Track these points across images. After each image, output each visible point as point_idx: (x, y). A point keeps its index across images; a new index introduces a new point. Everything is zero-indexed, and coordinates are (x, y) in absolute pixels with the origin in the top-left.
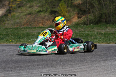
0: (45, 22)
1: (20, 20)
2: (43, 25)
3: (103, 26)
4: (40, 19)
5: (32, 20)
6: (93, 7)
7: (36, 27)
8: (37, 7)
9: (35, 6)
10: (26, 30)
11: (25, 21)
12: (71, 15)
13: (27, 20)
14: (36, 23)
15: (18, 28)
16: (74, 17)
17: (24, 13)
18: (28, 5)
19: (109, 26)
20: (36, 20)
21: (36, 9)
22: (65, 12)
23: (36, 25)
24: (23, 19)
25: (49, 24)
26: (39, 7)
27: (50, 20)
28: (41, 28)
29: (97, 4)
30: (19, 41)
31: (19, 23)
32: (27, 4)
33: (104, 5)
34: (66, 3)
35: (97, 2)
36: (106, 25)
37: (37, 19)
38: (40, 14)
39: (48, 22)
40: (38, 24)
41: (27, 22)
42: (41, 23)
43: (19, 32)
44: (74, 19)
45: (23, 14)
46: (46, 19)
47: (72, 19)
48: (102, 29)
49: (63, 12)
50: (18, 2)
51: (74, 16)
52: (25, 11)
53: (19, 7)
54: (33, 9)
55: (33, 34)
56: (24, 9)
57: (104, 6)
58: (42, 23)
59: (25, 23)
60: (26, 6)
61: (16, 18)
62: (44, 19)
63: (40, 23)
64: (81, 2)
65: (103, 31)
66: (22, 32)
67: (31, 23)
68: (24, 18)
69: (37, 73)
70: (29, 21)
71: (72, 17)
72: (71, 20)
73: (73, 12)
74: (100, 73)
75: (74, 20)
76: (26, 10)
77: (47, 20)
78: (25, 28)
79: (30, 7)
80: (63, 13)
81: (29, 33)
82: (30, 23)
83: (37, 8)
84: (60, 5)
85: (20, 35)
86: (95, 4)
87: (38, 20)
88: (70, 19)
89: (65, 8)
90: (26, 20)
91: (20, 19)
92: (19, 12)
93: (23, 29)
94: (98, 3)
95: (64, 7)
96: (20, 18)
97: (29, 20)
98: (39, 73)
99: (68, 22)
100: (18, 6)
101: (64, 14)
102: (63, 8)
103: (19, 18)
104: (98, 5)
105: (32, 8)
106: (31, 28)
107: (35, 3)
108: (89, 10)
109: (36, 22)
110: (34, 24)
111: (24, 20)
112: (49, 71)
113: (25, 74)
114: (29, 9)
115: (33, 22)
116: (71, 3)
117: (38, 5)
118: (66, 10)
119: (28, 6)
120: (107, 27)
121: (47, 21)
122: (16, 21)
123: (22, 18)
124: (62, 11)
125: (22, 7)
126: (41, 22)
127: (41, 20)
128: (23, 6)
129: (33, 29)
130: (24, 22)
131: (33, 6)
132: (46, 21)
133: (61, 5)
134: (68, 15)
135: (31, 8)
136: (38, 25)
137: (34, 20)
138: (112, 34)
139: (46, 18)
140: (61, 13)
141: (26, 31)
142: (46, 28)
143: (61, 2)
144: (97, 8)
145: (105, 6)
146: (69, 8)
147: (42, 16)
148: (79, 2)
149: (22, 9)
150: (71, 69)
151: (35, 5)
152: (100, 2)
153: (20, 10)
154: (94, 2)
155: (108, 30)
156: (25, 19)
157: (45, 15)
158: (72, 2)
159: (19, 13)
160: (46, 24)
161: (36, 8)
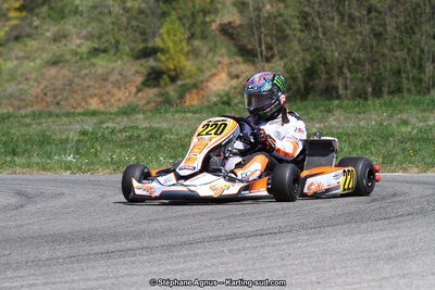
0: (109, 93)
1: (20, 87)
2: (102, 102)
3: (315, 108)
4: (92, 83)
5: (64, 85)
6: (283, 37)
7: (74, 113)
8: (80, 38)
9: (74, 37)
10: (39, 124)
11: (39, 90)
12: (204, 68)
13: (46, 87)
14: (75, 96)
15: (8, 117)
16: (215, 75)
17: (34, 60)
18: (48, 30)
19: (339, 107)
20: (78, 85)
21: (79, 46)
22: (183, 58)
23: (79, 104)
24: (31, 82)
25: (123, 98)
26: (89, 37)
27: (128, 86)
28: (94, 113)
29: (298, 27)
30: (12, 162)
31: (16, 98)
32: (45, 27)
33: (320, 30)
34: (187, 25)
35: (297, 21)
36: (327, 102)
37: (80, 82)
38: (94, 65)
39: (120, 94)
40: (84, 99)
41: (46, 94)
42: (95, 95)
43: (13, 131)
44: (216, 80)
45: (32, 64)
46: (112, 83)
47: (207, 81)
48: (312, 119)
49: (176, 58)
50: (14, 22)
51: (214, 70)
52: (37, 55)
53: (17, 38)
54: (66, 45)
55: (64, 137)
56: (33, 44)
57: (320, 35)
58: (100, 97)
59: (37, 97)
60: (42, 34)
61: (8, 81)
62: (106, 83)
63: (91, 97)
64: (238, 22)
65: (317, 125)
66: (24, 130)
67: (59, 98)
68: (36, 80)
69: (66, 282)
70: (54, 89)
71: (207, 74)
72: (205, 84)
73: (210, 56)
74: (293, 281)
75: (215, 85)
76: (43, 50)
77: (117, 85)
78: (34, 115)
79: (55, 39)
80: (173, 60)
81: (48, 133)
82: (55, 97)
83: (82, 41)
84: (163, 30)
85: (17, 141)
86: (290, 28)
87: (86, 84)
88: (202, 82)
89: (181, 41)
90: (42, 86)
91: (19, 83)
92: (18, 58)
93: (28, 120)
94: (300, 23)
95: (176, 39)
96: (19, 78)
97: (53, 84)
98: (73, 281)
99: (195, 91)
100: (14, 33)
101: (179, 62)
102: (175, 42)
103: (15, 79)
104: (302, 31)
105: (64, 41)
106: (57, 116)
107: (75, 26)
108: (270, 48)
109: (76, 92)
110: (72, 101)
111: (36, 84)
112: (111, 275)
113: (22, 286)
114: (54, 47)
115: (65, 95)
116: (204, 23)
117: (84, 33)
118: (186, 49)
119: (48, 34)
120: (329, 111)
121: (119, 88)
122: (5, 91)
123: (27, 79)
124: (172, 51)
125: (26, 39)
126: (96, 91)
127: (97, 86)
128: (29, 36)
129: (65, 119)
130: (35, 93)
131: (65, 36)
132: (115, 91)
133: (168, 33)
134: (194, 68)
135: (60, 42)
136: (83, 104)
137: (70, 85)
138: (349, 135)
139: (114, 77)
140: (167, 59)
141: (39, 128)
142: (111, 114)
143: (168, 19)
144: (296, 43)
145: (324, 34)
146: (197, 43)
147: (100, 71)
148: (231, 20)
149: (25, 45)
150: (189, 265)
151: (74, 30)
152: (305, 18)
153: (20, 50)
154: (286, 22)
155: (334, 120)
156: (40, 84)
157: (111, 66)
158: (208, 19)
159: (15, 62)
160: (113, 100)
161: (78, 42)
